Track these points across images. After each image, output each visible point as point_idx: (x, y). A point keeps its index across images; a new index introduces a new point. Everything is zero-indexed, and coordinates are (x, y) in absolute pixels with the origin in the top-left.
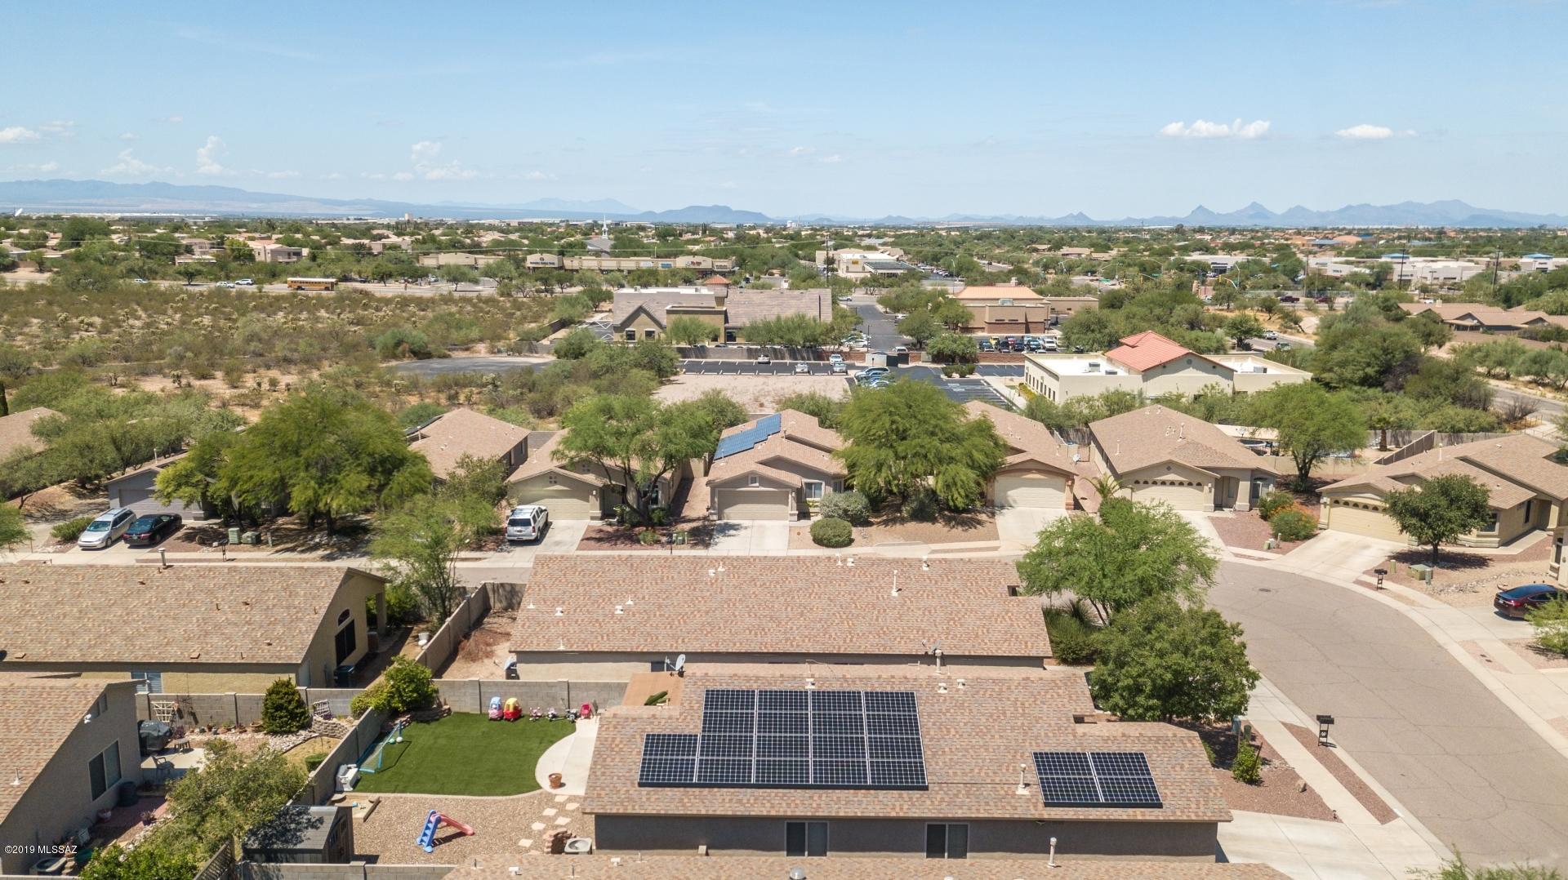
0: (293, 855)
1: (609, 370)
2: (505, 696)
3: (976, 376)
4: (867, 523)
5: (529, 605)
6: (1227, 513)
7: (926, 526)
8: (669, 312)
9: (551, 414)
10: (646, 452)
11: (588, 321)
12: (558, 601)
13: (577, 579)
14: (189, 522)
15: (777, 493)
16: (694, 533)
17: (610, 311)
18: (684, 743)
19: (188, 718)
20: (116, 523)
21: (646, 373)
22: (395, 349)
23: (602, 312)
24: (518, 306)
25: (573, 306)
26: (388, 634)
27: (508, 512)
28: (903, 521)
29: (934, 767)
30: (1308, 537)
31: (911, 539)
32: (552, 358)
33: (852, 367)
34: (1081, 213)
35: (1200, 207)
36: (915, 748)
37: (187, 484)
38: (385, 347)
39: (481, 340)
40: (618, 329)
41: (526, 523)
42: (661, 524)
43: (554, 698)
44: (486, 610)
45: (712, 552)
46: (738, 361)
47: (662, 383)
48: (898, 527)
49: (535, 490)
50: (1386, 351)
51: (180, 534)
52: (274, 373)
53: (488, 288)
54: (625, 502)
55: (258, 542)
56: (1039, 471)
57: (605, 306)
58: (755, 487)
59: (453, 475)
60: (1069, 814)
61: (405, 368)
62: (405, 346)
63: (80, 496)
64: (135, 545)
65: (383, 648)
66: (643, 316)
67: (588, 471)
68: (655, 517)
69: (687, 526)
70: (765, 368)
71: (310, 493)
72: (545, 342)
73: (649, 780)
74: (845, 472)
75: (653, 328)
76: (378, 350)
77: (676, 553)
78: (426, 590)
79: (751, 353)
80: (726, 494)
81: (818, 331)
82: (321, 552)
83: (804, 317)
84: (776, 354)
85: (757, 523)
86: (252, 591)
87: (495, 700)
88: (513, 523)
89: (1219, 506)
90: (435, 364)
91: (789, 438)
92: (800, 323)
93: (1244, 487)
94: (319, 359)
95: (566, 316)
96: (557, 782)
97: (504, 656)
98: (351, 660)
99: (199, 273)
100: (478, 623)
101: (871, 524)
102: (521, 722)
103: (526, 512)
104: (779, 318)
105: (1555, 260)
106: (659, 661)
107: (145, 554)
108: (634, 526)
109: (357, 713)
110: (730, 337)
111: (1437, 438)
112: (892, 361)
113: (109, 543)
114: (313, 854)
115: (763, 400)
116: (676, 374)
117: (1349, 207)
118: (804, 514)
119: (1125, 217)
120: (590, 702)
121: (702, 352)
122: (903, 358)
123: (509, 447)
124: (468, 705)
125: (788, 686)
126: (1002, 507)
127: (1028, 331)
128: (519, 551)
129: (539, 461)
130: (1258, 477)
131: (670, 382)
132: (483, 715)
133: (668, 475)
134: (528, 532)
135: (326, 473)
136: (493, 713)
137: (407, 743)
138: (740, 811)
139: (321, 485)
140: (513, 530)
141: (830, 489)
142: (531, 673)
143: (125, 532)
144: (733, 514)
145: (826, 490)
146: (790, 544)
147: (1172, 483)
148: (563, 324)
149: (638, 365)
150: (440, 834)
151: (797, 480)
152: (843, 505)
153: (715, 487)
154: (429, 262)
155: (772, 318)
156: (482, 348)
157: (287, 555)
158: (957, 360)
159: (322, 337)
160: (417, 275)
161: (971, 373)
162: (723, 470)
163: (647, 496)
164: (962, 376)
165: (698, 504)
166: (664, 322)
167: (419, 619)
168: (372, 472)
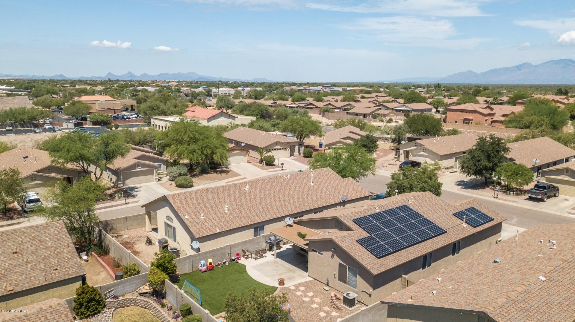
2: (205, 260)
12: (196, 212)
15: (149, 170)
31: (213, 180)
34: (61, 74)
35: (110, 73)
43: (224, 255)
73: (380, 255)
80: (124, 174)
85: (142, 185)
87: (202, 262)
91: (133, 148)
93: (297, 148)
105: (247, 88)
117: (162, 74)
119: (80, 76)
120: (239, 252)
122: (80, 124)
124: (187, 269)
125: (372, 212)
127: (115, 113)
132: (200, 270)
142: (206, 247)
145: (163, 167)
147: (278, 149)
153: (121, 171)
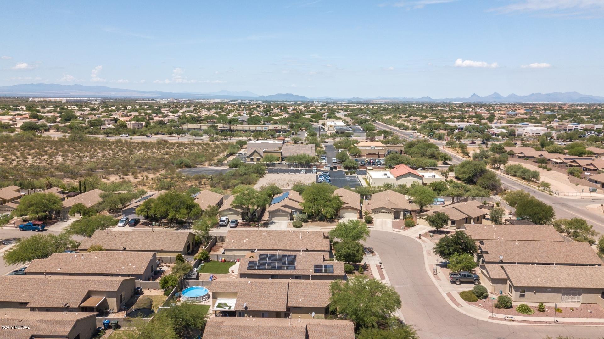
0: (191, 279)
1: (245, 174)
2: (222, 258)
3: (356, 175)
4: (307, 222)
5: (227, 240)
6: (398, 220)
7: (322, 222)
8: (264, 152)
9: (228, 188)
10: (253, 204)
11: (239, 152)
12: (233, 239)
13: (237, 234)
14: (141, 220)
15: (285, 214)
16: (264, 224)
17: (246, 148)
18: (255, 263)
19: (161, 261)
20: (126, 220)
21: (256, 175)
22: (180, 165)
23: (243, 148)
24: (216, 146)
25: (234, 148)
26: (195, 246)
27: (219, 218)
28: (316, 221)
29: (297, 266)
30: (413, 226)
31: (317, 226)
32: (227, 167)
33: (319, 171)
35: (474, 94)
36: (294, 264)
37: (143, 211)
38: (177, 164)
39: (206, 161)
40: (248, 157)
41: (224, 221)
42: (256, 222)
43: (232, 258)
44: (216, 242)
45: (268, 229)
46: (285, 168)
47: (261, 177)
48: (315, 223)
49: (226, 213)
50: (475, 169)
51: (140, 223)
52: (145, 174)
53: (206, 138)
54: (248, 216)
55: (159, 226)
56: (351, 209)
57: (245, 146)
58: (280, 213)
59: (207, 210)
60: (318, 274)
61: (185, 172)
62: (183, 164)
63: (110, 213)
64: (130, 226)
65: (195, 250)
66: (256, 153)
67: (239, 208)
68: (255, 220)
69: (263, 222)
70: (293, 171)
71: (173, 214)
72: (226, 162)
73: (249, 268)
74: (303, 208)
75: (259, 157)
76: (175, 165)
77: (259, 229)
78: (203, 237)
79: (289, 166)
80: (273, 214)
81: (309, 159)
82: (175, 228)
83: (305, 155)
84: (297, 166)
85: (280, 221)
86: (171, 237)
87: (221, 258)
88: (221, 221)
89: (396, 218)
90: (192, 170)
91: (290, 199)
92: (304, 157)
93: (402, 214)
94: (158, 168)
95: (232, 152)
96: (233, 272)
97: (222, 250)
98: (190, 251)
99: (111, 133)
100: (215, 244)
101: (308, 222)
102: (225, 263)
103: (224, 218)
104: (297, 155)
106: (252, 251)
107: (133, 228)
108: (250, 222)
109: (195, 260)
110: (283, 160)
111: (469, 199)
112: (331, 169)
113: (125, 225)
114: (194, 279)
115: (289, 183)
116: (265, 174)
118: (292, 219)
120: (239, 259)
121: (274, 165)
122: (335, 168)
123: (218, 201)
124: (215, 259)
125: (274, 254)
126: (342, 218)
127: (379, 157)
128: (222, 228)
129: (226, 205)
130: (405, 211)
131: (263, 176)
132: (218, 261)
133: (258, 209)
134: (224, 224)
135: (177, 209)
136: (220, 260)
137: (204, 266)
138: (264, 273)
139: (176, 212)
140: (221, 223)
141: (299, 213)
142: (227, 253)
143: (127, 222)
144: (274, 220)
145: (298, 213)
146: (287, 227)
147: (384, 212)
148: (231, 154)
149: (254, 172)
150: (213, 279)
151: (290, 211)
152: (301, 217)
153: (270, 212)
154: (185, 127)
155: (295, 155)
156: (206, 164)
157: (167, 229)
158: (352, 169)
159: (157, 160)
160: (181, 132)
161: (354, 174)
162: (273, 207)
163: (253, 214)
164: (351, 174)
165: (266, 217)
166: (263, 155)
167: (201, 243)
168: (187, 209)
